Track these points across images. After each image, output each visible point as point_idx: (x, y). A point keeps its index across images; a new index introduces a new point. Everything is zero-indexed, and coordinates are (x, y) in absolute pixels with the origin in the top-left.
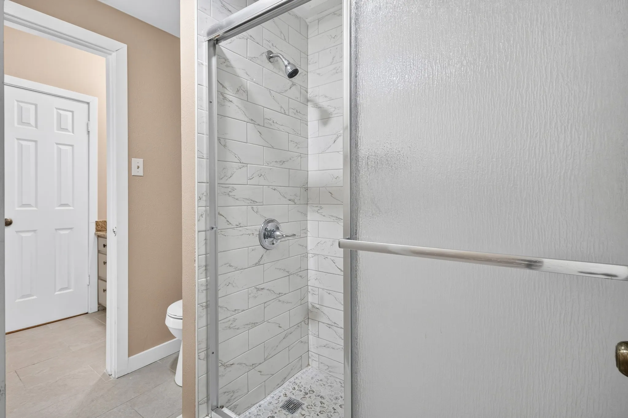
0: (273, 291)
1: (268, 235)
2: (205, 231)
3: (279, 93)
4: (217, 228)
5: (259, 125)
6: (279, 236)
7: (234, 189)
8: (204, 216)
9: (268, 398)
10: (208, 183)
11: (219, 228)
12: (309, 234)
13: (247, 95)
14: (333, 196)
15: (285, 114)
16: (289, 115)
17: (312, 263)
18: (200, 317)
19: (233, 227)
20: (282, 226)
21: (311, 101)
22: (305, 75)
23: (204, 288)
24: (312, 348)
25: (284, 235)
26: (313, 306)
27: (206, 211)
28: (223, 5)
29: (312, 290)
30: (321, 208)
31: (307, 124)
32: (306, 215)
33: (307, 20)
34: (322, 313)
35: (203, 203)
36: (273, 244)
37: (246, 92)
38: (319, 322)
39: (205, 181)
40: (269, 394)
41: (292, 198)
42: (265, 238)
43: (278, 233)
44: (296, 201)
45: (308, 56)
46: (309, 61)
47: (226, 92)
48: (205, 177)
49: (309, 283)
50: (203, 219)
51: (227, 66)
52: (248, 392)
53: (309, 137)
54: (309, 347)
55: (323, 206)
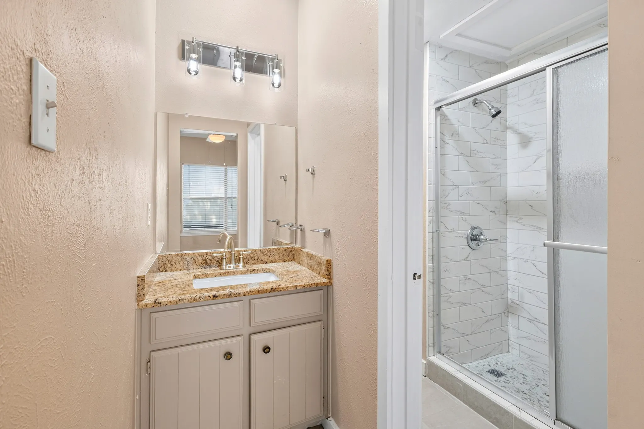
0: (477, 282)
1: (474, 238)
2: (432, 233)
3: (482, 128)
4: (440, 231)
5: (467, 156)
6: (483, 239)
7: (449, 204)
8: (431, 223)
9: (475, 364)
10: (434, 201)
11: (441, 231)
12: (508, 240)
13: (459, 136)
14: (533, 208)
15: (487, 143)
16: (490, 144)
17: (511, 265)
18: (429, 289)
19: (448, 231)
20: (485, 232)
21: (510, 128)
22: (504, 107)
23: (431, 270)
24: (512, 338)
25: (488, 239)
26: (513, 302)
27: (433, 219)
28: (443, 80)
29: (511, 288)
30: (521, 219)
31: (507, 147)
32: (505, 224)
33: (506, 62)
34: (523, 309)
35: (431, 214)
36: (478, 245)
37: (458, 134)
38: (519, 317)
39: (432, 200)
40: (475, 361)
41: (493, 210)
42: (471, 241)
43: (482, 237)
44: (496, 212)
45: (508, 91)
46: (508, 95)
47: (446, 138)
48: (433, 197)
49: (509, 282)
50: (431, 225)
51: (446, 120)
52: (460, 352)
53: (508, 159)
54: (509, 337)
55: (522, 217)
